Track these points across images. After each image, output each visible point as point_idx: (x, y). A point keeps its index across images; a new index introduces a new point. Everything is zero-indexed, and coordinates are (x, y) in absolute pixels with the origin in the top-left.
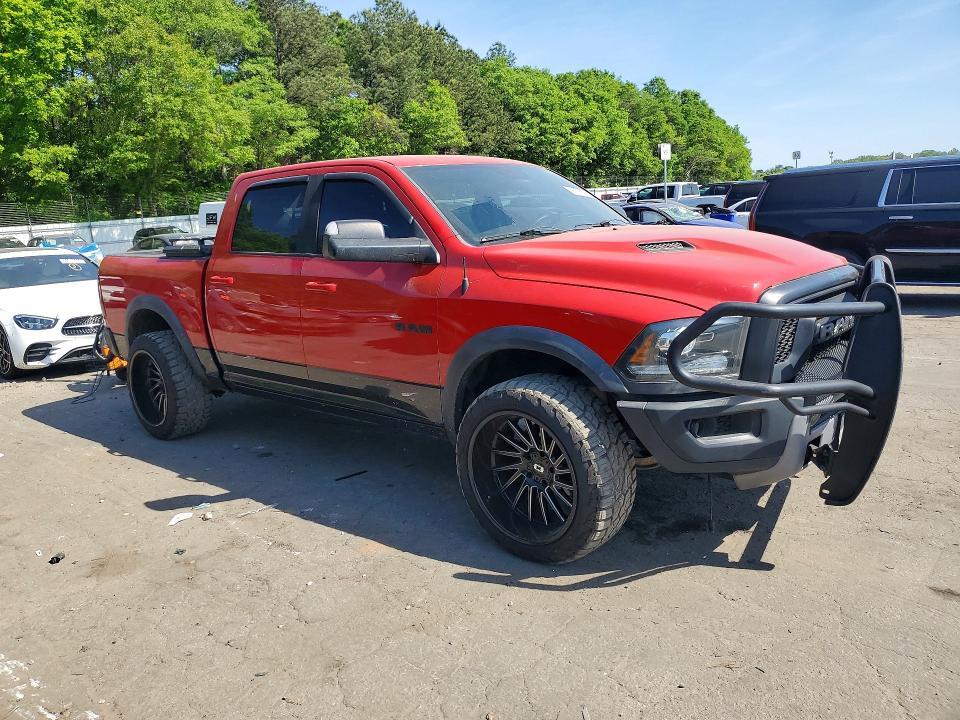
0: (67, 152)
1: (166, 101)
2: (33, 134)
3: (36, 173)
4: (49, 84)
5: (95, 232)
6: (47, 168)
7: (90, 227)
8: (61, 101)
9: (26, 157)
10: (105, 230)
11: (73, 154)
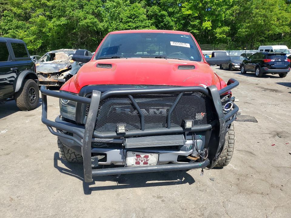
0: (227, 29)
1: (260, 11)
2: (219, 24)
3: (217, 35)
4: (227, 9)
5: (230, 53)
6: (220, 34)
7: (229, 52)
8: (229, 14)
9: (216, 31)
10: (233, 53)
11: (228, 29)
